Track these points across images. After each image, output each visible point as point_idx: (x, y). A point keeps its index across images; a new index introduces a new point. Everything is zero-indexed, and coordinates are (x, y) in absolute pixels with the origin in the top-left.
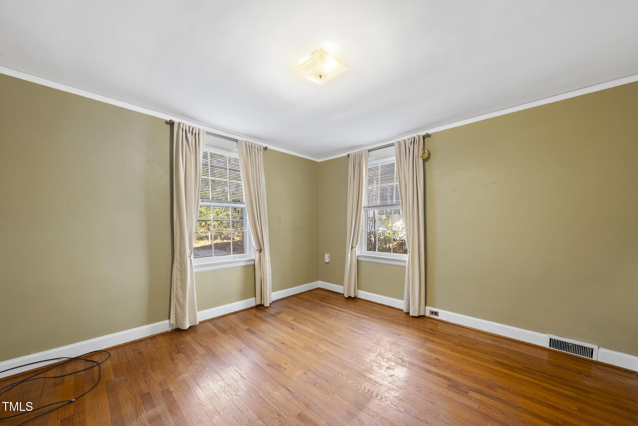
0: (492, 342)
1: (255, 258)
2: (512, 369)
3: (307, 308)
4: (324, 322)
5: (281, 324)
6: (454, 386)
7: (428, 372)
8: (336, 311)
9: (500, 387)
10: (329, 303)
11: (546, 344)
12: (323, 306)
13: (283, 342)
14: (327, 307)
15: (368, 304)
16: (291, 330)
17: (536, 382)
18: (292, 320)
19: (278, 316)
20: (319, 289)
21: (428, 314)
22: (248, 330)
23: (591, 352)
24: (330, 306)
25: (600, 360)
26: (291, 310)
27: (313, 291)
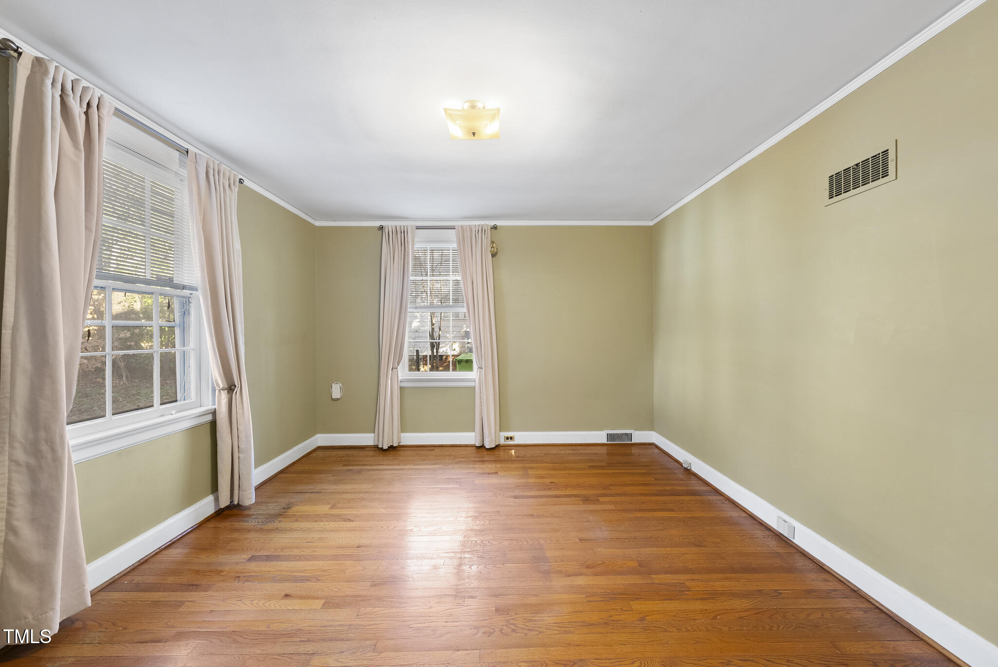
0: (572, 452)
1: (216, 406)
2: (602, 468)
3: (336, 482)
4: (389, 492)
5: (316, 521)
6: (586, 500)
7: (558, 497)
8: (389, 472)
9: (612, 485)
10: (364, 465)
11: (604, 440)
12: (360, 472)
13: (357, 545)
14: (368, 471)
15: (422, 450)
16: (346, 523)
17: (623, 471)
18: (330, 508)
19: (290, 512)
20: (319, 448)
21: (502, 442)
22: (252, 559)
23: (629, 436)
24: (369, 467)
25: (636, 442)
26: (307, 496)
27: (311, 455)
